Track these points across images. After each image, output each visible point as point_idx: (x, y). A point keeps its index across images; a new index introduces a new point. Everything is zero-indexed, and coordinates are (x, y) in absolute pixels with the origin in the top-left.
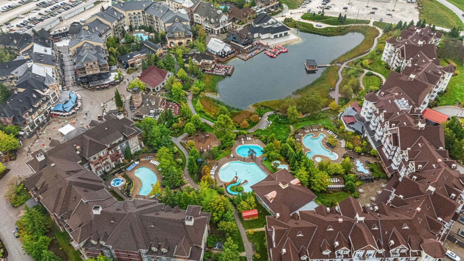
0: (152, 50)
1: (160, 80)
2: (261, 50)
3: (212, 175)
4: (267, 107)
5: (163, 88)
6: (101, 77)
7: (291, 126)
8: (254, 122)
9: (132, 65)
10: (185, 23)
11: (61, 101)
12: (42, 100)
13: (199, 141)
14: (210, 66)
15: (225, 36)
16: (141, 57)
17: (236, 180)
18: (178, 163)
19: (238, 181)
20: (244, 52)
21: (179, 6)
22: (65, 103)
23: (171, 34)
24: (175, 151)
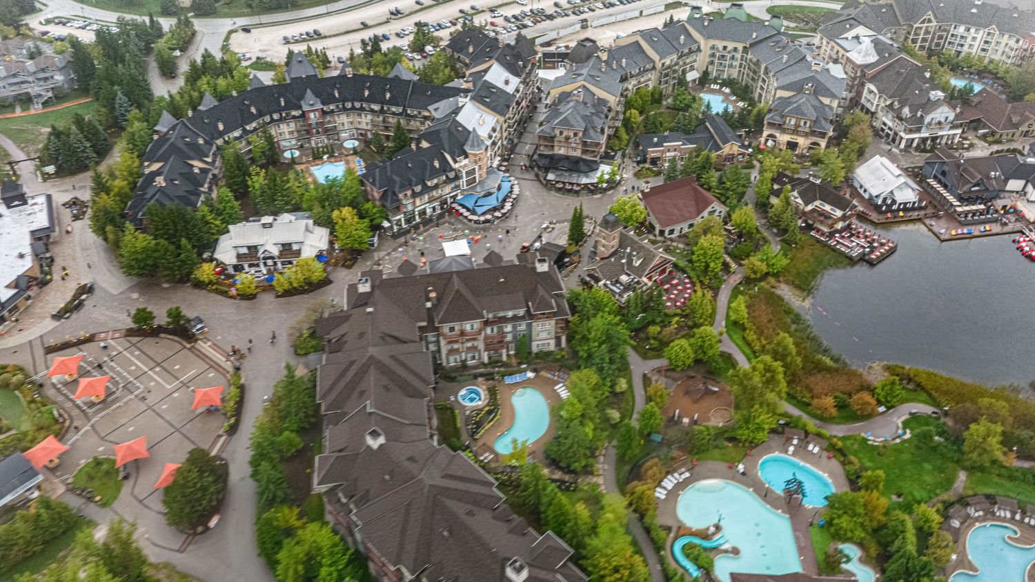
0: (715, 141)
1: (688, 215)
2: (1006, 229)
3: (665, 488)
4: (923, 389)
5: (685, 236)
6: (575, 165)
7: (962, 476)
8: (855, 413)
9: (654, 161)
10: (826, 101)
11: (478, 189)
12: (447, 176)
13: (687, 393)
14: (830, 222)
15: (919, 159)
16: (681, 150)
17: (714, 534)
18: (606, 419)
19: (716, 541)
20: (952, 216)
21: (840, 55)
22: (485, 196)
23: (778, 118)
24: (618, 390)
